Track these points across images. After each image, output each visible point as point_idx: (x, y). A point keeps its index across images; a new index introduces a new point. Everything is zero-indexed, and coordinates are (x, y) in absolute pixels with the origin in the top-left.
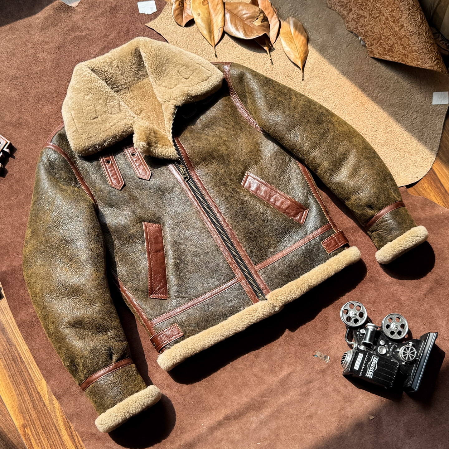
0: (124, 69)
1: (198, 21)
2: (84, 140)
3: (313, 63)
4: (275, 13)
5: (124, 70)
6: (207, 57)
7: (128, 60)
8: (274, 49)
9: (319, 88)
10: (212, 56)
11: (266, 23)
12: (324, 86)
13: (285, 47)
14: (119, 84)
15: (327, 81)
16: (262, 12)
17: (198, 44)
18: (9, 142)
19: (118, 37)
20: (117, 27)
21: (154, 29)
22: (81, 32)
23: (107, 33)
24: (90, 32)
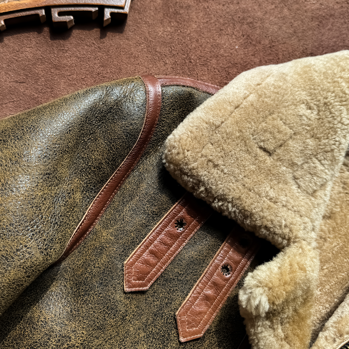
2: (199, 155)
18: (127, 10)
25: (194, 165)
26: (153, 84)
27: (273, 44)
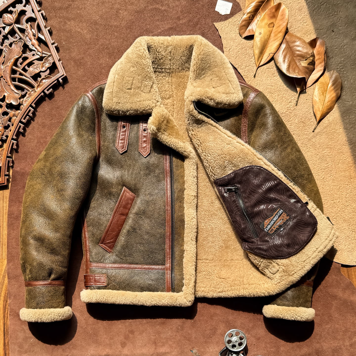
1: (257, 38)
2: (113, 103)
3: (331, 121)
4: (324, 61)
5: (174, 57)
6: (247, 74)
8: (305, 93)
9: (322, 145)
10: (252, 75)
11: (312, 66)
12: (328, 145)
13: (315, 96)
15: (333, 142)
16: (313, 56)
17: (246, 59)
18: (65, 75)
19: (187, 25)
20: (191, 15)
21: (219, 30)
22: (162, 6)
23: (181, 17)
24: (168, 9)
25: (114, 107)
26: (88, 93)
27: (119, 50)
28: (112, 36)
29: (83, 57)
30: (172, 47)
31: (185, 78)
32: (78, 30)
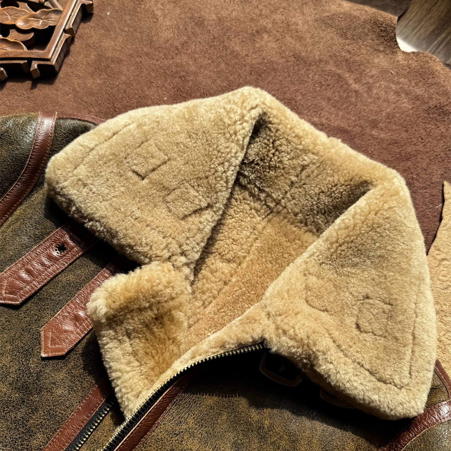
0: (307, 181)
5: (304, 184)
7: (331, 179)
14: (267, 190)
19: (384, 146)
20: (404, 135)
21: (446, 203)
22: (357, 80)
23: (381, 124)
24: (365, 95)
28: (212, 64)
29: (122, 61)
30: (317, 158)
31: (296, 244)
32: (156, 12)
